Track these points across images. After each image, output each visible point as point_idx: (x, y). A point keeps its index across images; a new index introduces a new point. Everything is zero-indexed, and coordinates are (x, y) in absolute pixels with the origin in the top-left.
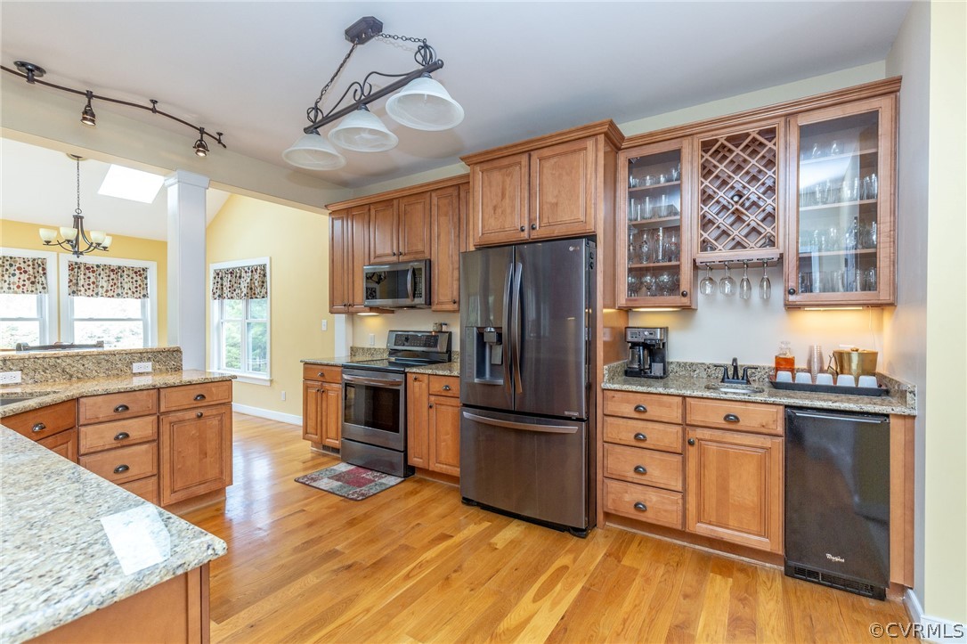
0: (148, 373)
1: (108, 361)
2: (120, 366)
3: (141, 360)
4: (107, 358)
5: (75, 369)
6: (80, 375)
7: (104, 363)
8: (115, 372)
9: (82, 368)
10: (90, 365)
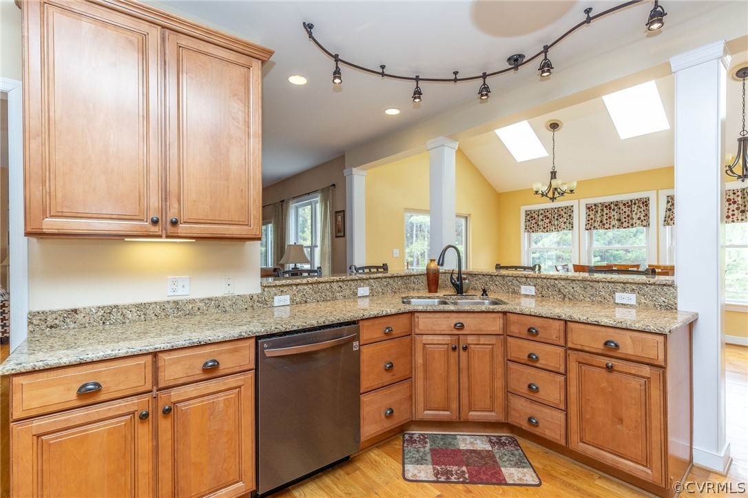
0: (631, 306)
1: (592, 287)
2: (603, 293)
3: (624, 290)
4: (592, 284)
5: (567, 290)
6: (570, 297)
7: (589, 288)
8: (599, 299)
9: (572, 290)
10: (578, 289)
